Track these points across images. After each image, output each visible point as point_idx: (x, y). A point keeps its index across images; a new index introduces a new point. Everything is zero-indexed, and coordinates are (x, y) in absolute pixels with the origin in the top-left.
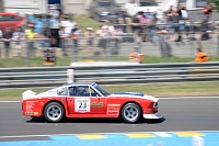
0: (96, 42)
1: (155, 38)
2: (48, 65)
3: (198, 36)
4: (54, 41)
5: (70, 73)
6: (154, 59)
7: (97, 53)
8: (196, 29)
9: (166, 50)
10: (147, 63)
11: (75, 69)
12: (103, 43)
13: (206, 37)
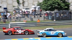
0: (15, 18)
1: (29, 17)
2: (4, 23)
3: (39, 16)
4: (5, 18)
5: (10, 25)
6: (29, 22)
7: (16, 20)
8: (38, 15)
9: (32, 19)
10: (27, 23)
11: (11, 24)
12: (17, 18)
13: (41, 16)
